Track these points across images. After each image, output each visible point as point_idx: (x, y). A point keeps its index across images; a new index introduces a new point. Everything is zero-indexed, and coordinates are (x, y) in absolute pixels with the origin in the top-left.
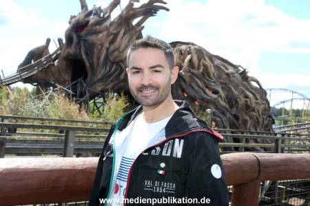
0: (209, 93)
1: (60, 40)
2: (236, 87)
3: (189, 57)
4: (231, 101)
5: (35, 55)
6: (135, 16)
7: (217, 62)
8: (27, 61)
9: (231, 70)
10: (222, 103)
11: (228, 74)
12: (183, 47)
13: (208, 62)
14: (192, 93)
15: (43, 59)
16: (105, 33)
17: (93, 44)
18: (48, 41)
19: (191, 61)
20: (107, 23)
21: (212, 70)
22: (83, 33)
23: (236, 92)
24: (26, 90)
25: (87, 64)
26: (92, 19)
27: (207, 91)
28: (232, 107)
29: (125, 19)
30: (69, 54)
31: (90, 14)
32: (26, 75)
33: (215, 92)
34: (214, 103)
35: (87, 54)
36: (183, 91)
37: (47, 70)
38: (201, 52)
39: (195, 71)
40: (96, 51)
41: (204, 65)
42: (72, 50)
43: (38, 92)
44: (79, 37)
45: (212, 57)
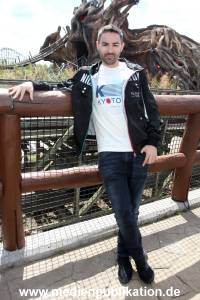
0: (177, 65)
1: (68, 28)
2: (197, 60)
3: (162, 37)
4: (192, 71)
5: (51, 39)
6: (121, 5)
7: (184, 41)
8: (46, 44)
9: (194, 47)
10: (186, 73)
11: (191, 50)
12: (158, 29)
13: (177, 41)
14: (164, 65)
15: (57, 42)
16: (100, 20)
17: (92, 29)
18: (59, 28)
19: (163, 40)
20: (102, 12)
21: (179, 47)
22: (84, 21)
23: (196, 64)
24: (45, 66)
25: (88, 45)
26: (90, 9)
27: (175, 63)
28: (192, 75)
29: (115, 9)
30: (74, 38)
31: (88, 5)
32: (46, 54)
33: (181, 64)
34: (179, 73)
35: (87, 37)
36: (157, 64)
37: (59, 50)
38: (171, 33)
39: (167, 49)
40: (93, 35)
41: (174, 43)
42: (77, 35)
43: (54, 67)
44: (81, 24)
45: (180, 37)
